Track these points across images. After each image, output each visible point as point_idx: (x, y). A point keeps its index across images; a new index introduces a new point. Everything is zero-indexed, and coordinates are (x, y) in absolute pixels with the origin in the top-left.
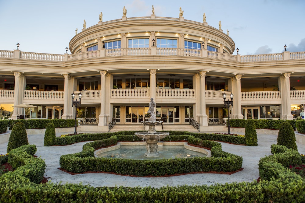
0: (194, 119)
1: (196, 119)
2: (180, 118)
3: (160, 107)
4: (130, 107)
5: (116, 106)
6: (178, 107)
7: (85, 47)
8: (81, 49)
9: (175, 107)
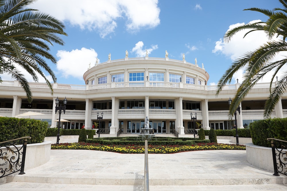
0: (175, 130)
1: (176, 130)
2: (166, 130)
3: (152, 121)
4: (130, 121)
5: (121, 121)
6: (165, 121)
7: (97, 77)
8: (94, 78)
9: (163, 122)
